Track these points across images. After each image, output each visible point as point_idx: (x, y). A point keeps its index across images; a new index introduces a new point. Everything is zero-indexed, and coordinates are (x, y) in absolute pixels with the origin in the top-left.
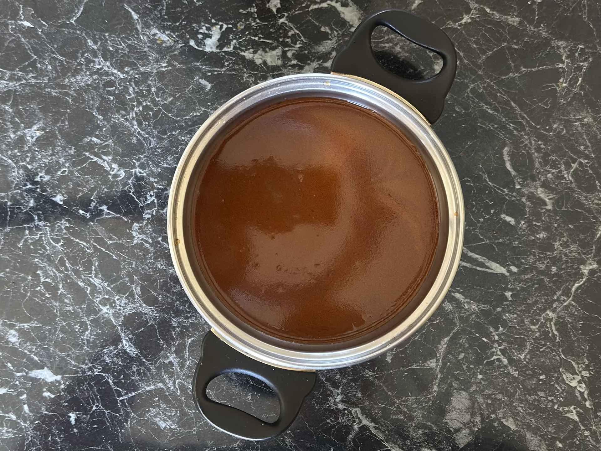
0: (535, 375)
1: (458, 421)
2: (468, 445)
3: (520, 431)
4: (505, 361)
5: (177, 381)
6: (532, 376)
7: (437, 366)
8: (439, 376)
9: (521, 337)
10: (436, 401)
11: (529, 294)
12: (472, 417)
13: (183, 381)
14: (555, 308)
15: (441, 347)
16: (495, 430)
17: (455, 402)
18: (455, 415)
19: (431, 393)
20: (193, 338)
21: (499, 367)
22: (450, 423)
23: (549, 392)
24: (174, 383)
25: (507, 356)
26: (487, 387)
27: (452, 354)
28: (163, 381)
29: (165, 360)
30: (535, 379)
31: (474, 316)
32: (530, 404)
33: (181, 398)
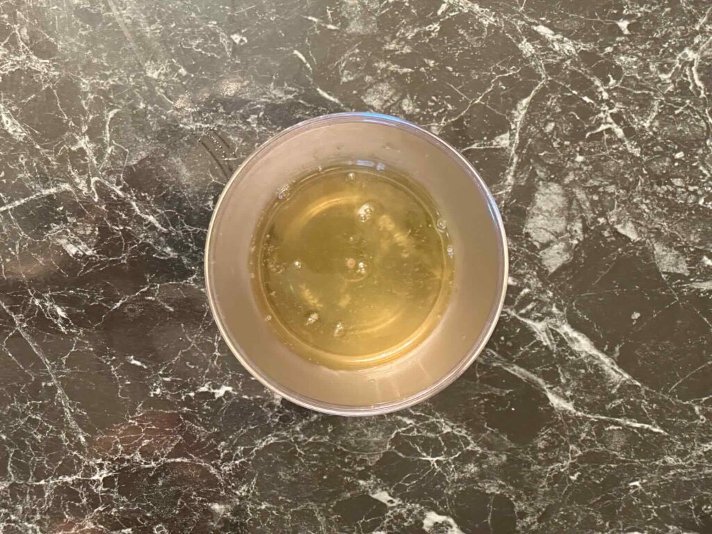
0: (666, 152)
1: (545, 229)
2: (564, 267)
3: (645, 242)
4: (620, 132)
5: (93, 180)
6: (663, 155)
7: (511, 145)
8: (515, 160)
9: (644, 93)
10: (512, 200)
11: (657, 23)
12: (568, 224)
13: (102, 181)
14: (698, 44)
15: (516, 114)
16: (605, 242)
17: (540, 200)
18: (542, 221)
19: (502, 188)
20: (115, 111)
21: (610, 142)
22: (533, 235)
23: (690, 179)
24: (88, 182)
25: (622, 124)
26: (590, 175)
27: (534, 124)
28: (70, 180)
29: (72, 145)
30: (668, 159)
31: (568, 62)
32: (660, 199)
33: (100, 206)
